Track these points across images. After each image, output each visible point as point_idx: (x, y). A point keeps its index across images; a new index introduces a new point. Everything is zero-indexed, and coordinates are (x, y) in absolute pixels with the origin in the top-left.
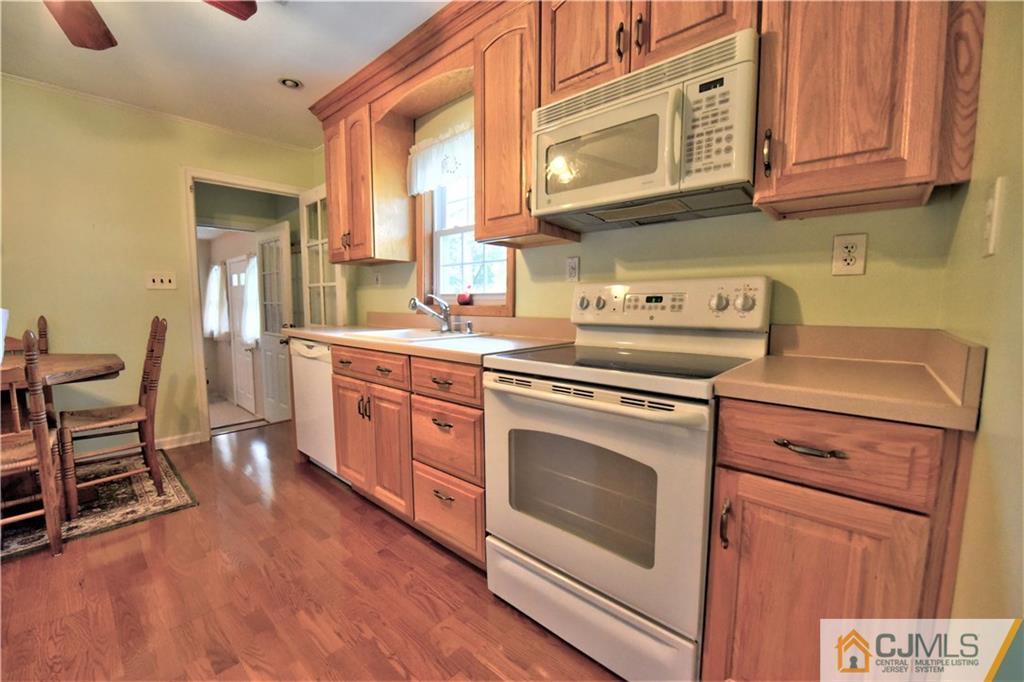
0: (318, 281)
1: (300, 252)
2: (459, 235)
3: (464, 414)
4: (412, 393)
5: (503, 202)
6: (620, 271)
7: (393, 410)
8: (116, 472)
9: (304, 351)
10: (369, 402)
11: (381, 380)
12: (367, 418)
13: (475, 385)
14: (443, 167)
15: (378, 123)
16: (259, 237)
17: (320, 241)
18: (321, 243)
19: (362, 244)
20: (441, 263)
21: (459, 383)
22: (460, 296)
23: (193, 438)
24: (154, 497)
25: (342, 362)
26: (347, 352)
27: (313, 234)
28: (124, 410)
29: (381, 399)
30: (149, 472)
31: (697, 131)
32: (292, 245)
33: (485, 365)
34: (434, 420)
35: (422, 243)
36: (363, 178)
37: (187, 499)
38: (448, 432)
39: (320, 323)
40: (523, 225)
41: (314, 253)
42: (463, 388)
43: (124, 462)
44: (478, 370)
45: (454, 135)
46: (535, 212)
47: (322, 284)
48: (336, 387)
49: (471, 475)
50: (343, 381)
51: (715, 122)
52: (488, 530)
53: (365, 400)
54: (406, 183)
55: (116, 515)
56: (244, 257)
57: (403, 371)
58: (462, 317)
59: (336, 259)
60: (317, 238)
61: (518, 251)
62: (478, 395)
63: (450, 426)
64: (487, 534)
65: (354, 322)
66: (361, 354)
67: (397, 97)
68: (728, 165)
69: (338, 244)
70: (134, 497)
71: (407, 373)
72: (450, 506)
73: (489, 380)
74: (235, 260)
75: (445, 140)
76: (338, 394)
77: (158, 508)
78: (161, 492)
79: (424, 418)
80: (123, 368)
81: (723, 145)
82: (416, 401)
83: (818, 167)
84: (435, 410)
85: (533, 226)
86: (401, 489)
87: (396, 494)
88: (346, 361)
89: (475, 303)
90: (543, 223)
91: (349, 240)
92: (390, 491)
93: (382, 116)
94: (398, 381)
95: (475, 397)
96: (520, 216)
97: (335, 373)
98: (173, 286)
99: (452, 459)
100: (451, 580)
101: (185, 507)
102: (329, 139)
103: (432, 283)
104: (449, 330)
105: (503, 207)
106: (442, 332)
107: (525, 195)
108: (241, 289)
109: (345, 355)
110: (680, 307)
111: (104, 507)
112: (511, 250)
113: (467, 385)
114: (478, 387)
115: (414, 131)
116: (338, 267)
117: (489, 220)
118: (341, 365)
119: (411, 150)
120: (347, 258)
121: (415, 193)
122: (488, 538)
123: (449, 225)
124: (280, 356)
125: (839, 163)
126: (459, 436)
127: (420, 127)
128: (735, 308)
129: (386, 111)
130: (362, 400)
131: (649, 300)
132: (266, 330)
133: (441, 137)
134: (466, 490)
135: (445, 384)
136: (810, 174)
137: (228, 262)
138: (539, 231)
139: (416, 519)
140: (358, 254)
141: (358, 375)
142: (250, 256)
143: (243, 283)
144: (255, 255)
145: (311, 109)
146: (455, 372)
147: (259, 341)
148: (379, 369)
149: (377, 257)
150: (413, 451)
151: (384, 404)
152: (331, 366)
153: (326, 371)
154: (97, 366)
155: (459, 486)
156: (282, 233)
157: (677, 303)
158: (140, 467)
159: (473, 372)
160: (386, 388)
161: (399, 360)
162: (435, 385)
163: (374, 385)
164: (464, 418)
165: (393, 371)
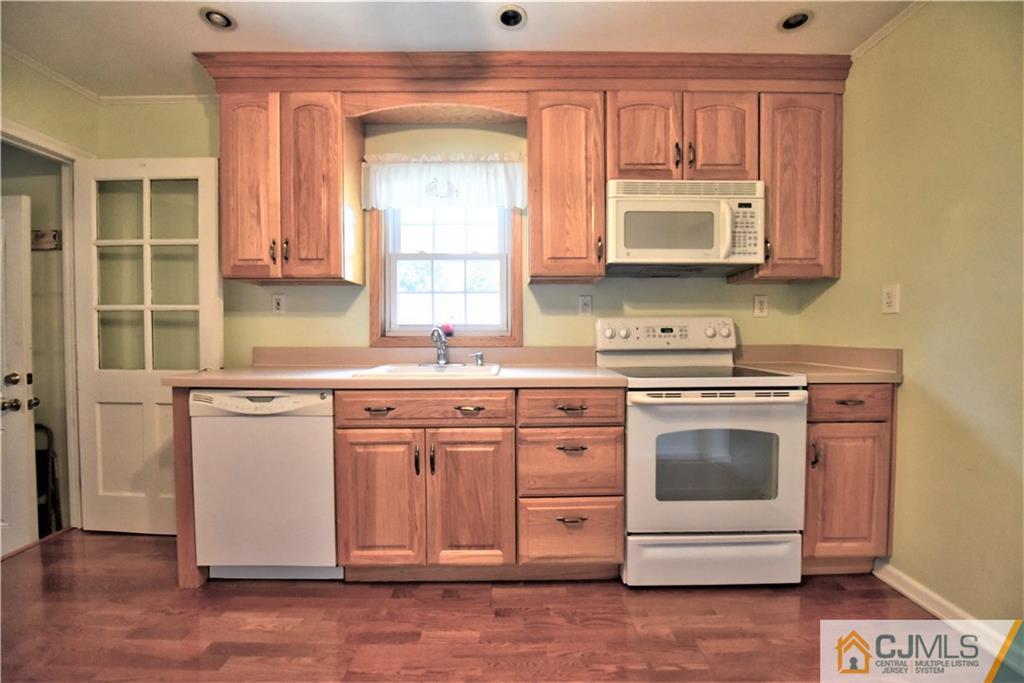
3: (601, 434)
5: (568, 245)
6: (627, 309)
7: (486, 452)
10: (434, 451)
13: (616, 405)
17: (147, 240)
18: (152, 243)
19: (319, 259)
21: (596, 406)
22: (444, 327)
25: (368, 409)
26: (381, 397)
29: (456, 443)
31: (738, 229)
33: (629, 387)
34: (559, 448)
38: (579, 455)
40: (591, 268)
42: (599, 410)
44: (620, 391)
51: (747, 227)
52: (629, 530)
57: (505, 407)
59: (245, 274)
62: (619, 412)
63: (583, 449)
64: (629, 534)
68: (755, 253)
71: (510, 407)
72: (582, 526)
73: (634, 397)
75: (432, 162)
79: (543, 449)
81: (753, 242)
82: (525, 434)
83: (788, 262)
84: (560, 438)
85: (601, 270)
86: (493, 537)
87: (484, 547)
91: (284, 251)
94: (496, 418)
95: (615, 416)
96: (586, 260)
97: (344, 427)
99: (585, 481)
103: (385, 311)
104: (447, 363)
105: (568, 249)
109: (377, 401)
110: (686, 336)
113: (604, 406)
114: (618, 407)
115: (364, 136)
117: (549, 258)
118: (368, 414)
119: (367, 158)
120: (276, 274)
122: (631, 538)
123: (408, 250)
125: (797, 262)
128: (721, 335)
131: (663, 330)
134: (603, 504)
136: (785, 265)
139: (521, 562)
145: (196, 54)
148: (460, 409)
150: (519, 487)
152: (332, 420)
155: (593, 503)
157: (684, 333)
159: (613, 395)
160: (468, 430)
161: (503, 395)
162: (562, 413)
163: (441, 430)
164: (603, 437)
165: (487, 408)
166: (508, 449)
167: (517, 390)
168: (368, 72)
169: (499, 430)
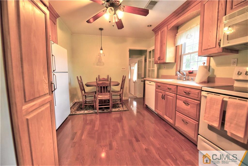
0: (150, 68)
1: (146, 62)
2: (190, 55)
3: (194, 102)
4: (177, 95)
7: (171, 98)
8: (116, 102)
9: (149, 83)
10: (164, 96)
11: (168, 91)
12: (163, 99)
13: (198, 95)
14: (186, 37)
15: (169, 30)
16: (138, 59)
17: (151, 59)
18: (152, 59)
19: (163, 59)
20: (183, 63)
21: (193, 93)
22: (189, 71)
23: (126, 98)
24: (122, 108)
25: (158, 86)
26: (160, 84)
27: (150, 58)
28: (118, 92)
29: (168, 95)
30: (121, 103)
32: (145, 60)
33: (202, 90)
34: (183, 102)
35: (178, 58)
36: (164, 44)
37: (127, 109)
38: (188, 106)
39: (150, 77)
40: (217, 50)
41: (150, 62)
42: (194, 95)
43: (117, 101)
44: (200, 91)
45: (191, 28)
46: (222, 46)
47: (151, 69)
48: (156, 91)
49: (195, 118)
50: (158, 90)
52: (199, 133)
53: (164, 95)
54: (175, 43)
55: (117, 109)
56: (134, 63)
57: (175, 89)
58: (189, 77)
59: (156, 63)
60: (151, 58)
61: (211, 58)
62: (199, 97)
63: (189, 104)
64: (199, 134)
65: (158, 77)
66: (163, 84)
67: (175, 22)
69: (157, 59)
70: (119, 107)
71: (176, 90)
72: (187, 124)
73: (203, 93)
74: (132, 64)
75: (188, 30)
76: (157, 93)
77: (123, 110)
78: (123, 107)
79: (180, 101)
80: (119, 84)
82: (178, 97)
84: (184, 100)
85: (220, 50)
86: (172, 117)
87: (170, 118)
88: (159, 86)
89: (194, 73)
90: (224, 50)
91: (159, 59)
92: (168, 117)
93: (170, 28)
94: (173, 91)
95: (198, 98)
96: (216, 48)
97: (156, 88)
98: (125, 70)
99: (189, 113)
100: (186, 143)
101: (127, 110)
102: (156, 36)
103: (180, 68)
104: (186, 80)
105: (209, 46)
106: (184, 80)
107: (218, 41)
108: (133, 70)
109: (159, 84)
111: (115, 108)
112: (209, 58)
113: (195, 94)
114: (199, 95)
115: (178, 30)
116: (155, 65)
117: (203, 50)
118: (158, 87)
119: (177, 35)
120: (159, 63)
121: (177, 45)
122: (199, 136)
123: (186, 52)
124: (141, 84)
126: (191, 107)
127: (179, 28)
129: (172, 26)
130: (163, 95)
132: (138, 78)
133: (187, 30)
134: (193, 121)
135: (189, 94)
137: (131, 64)
138: (223, 52)
139: (176, 125)
140: (162, 61)
141: (162, 89)
142: (135, 63)
143: (133, 69)
144: (136, 63)
145: (152, 30)
146: (191, 90)
147: (136, 81)
148: (168, 88)
149: (167, 62)
150: (176, 109)
151: (169, 97)
152: (155, 87)
153: (154, 88)
154: (116, 83)
155: (191, 120)
156: (143, 58)
158: (119, 102)
159: (198, 91)
160: (169, 93)
161: (174, 87)
162: (185, 93)
163: (166, 92)
164: (194, 103)
165: (172, 89)
166: (175, 99)
167: (177, 86)
168: (170, 19)
169: (173, 94)
